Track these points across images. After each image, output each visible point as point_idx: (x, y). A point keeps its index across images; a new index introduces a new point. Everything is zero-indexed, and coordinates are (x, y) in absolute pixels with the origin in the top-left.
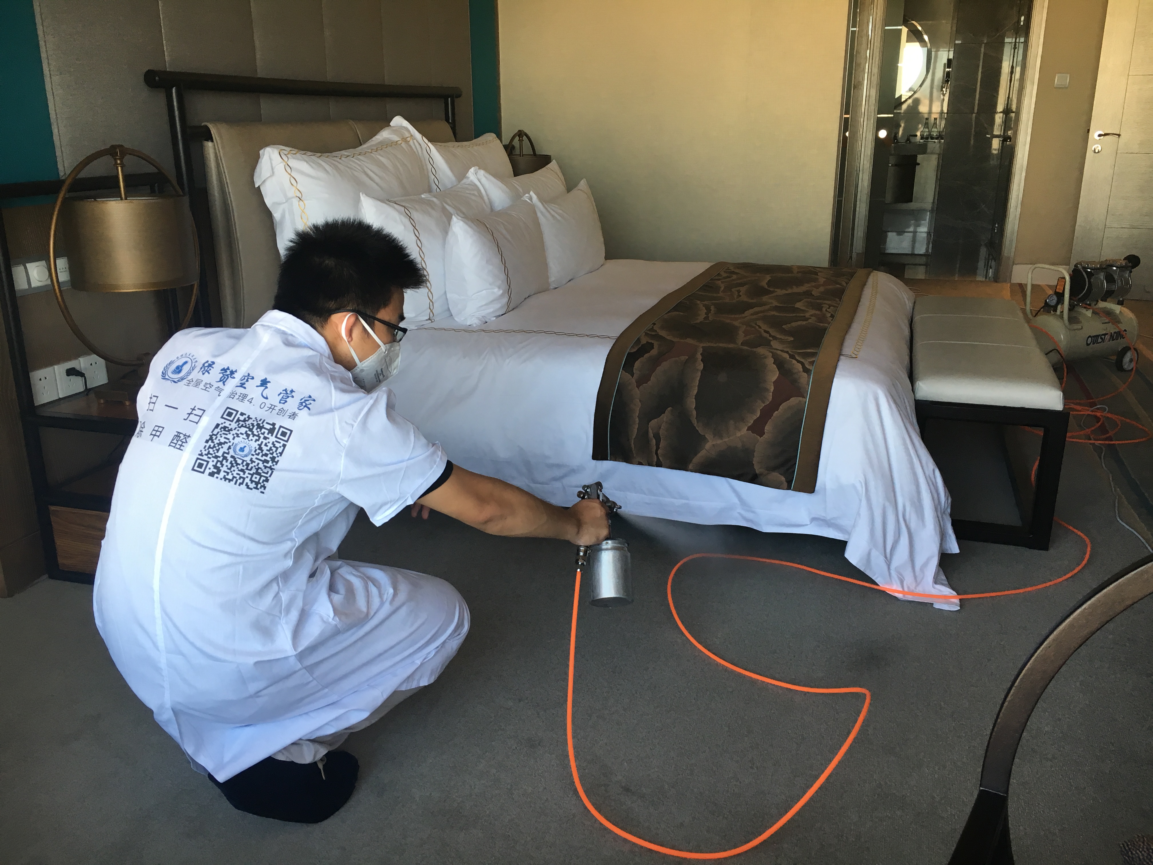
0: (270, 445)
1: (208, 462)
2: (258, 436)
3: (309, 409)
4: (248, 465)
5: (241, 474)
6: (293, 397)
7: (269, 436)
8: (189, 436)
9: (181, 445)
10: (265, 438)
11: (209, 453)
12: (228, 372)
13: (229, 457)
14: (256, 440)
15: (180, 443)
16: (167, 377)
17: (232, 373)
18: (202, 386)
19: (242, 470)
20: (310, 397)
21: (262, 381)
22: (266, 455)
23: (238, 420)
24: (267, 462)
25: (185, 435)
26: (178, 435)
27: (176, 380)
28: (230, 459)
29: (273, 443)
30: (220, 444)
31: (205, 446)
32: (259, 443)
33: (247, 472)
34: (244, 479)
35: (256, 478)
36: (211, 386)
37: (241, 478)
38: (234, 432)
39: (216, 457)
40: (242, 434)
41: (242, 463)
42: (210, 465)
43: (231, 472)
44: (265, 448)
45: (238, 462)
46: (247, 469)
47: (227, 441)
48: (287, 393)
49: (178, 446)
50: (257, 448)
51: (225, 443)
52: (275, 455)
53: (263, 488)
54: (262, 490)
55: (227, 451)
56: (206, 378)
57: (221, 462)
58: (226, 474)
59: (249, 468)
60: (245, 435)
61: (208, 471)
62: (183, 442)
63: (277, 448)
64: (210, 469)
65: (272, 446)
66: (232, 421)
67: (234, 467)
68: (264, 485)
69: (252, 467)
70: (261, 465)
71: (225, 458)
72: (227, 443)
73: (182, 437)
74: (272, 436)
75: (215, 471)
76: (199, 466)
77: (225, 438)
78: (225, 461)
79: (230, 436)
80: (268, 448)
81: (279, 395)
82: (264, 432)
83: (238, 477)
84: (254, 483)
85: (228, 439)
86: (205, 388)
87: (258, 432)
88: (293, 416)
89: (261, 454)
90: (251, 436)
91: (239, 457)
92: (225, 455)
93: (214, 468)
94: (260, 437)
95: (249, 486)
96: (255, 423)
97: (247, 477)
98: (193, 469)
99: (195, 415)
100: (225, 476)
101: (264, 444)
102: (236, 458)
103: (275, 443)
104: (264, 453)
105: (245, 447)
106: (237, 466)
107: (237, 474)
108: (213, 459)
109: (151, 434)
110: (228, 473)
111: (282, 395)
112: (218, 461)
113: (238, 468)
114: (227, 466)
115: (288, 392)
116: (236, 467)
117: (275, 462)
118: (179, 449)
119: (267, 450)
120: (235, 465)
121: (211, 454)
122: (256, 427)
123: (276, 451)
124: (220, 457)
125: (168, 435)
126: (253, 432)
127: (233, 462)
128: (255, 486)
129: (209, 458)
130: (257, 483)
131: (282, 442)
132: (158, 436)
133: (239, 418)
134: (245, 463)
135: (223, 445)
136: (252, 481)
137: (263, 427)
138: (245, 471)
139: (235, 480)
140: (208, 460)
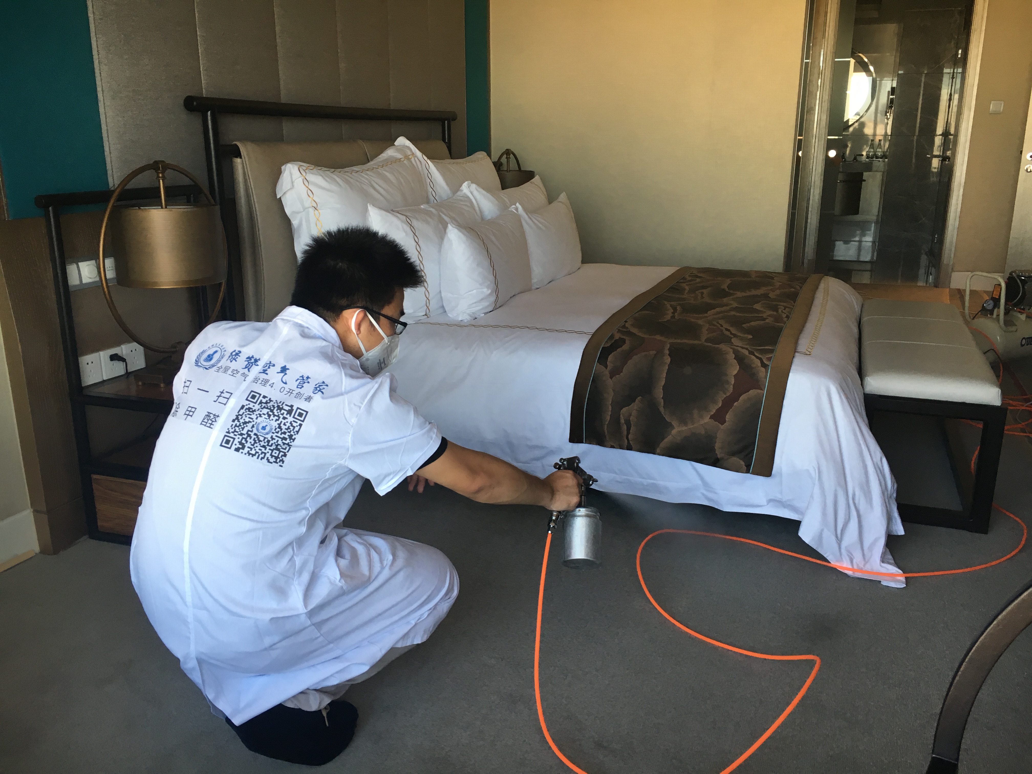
0: (288, 424)
1: (234, 439)
2: (278, 416)
3: (323, 393)
4: (268, 441)
5: (263, 449)
6: (308, 382)
7: (288, 416)
8: (218, 416)
9: (211, 424)
10: (284, 418)
11: (235, 431)
12: (253, 361)
13: (252, 434)
14: (276, 420)
15: (210, 422)
16: (199, 364)
17: (256, 361)
18: (229, 372)
19: (264, 446)
20: (323, 382)
21: (282, 368)
22: (285, 433)
23: (261, 403)
24: (286, 439)
25: (214, 415)
26: (208, 415)
27: (207, 367)
28: (253, 437)
29: (291, 423)
30: (245, 423)
31: (232, 425)
32: (279, 422)
33: (268, 448)
34: (265, 454)
35: (276, 453)
36: (238, 372)
37: (262, 453)
38: (257, 413)
39: (242, 434)
40: (264, 414)
41: (264, 440)
42: (236, 441)
43: (254, 448)
44: (284, 427)
45: (260, 439)
46: (268, 445)
47: (251, 420)
48: (303, 380)
49: (208, 425)
50: (277, 427)
51: (250, 422)
52: (292, 433)
53: (281, 462)
54: (281, 463)
55: (251, 430)
56: (234, 365)
57: (246, 439)
58: (249, 449)
59: (270, 444)
60: (267, 415)
61: (234, 447)
62: (213, 421)
63: (294, 427)
64: (236, 445)
65: (290, 425)
66: (255, 403)
67: (257, 443)
68: (283, 459)
69: (272, 444)
70: (280, 442)
71: (249, 436)
72: (251, 422)
73: (212, 416)
74: (290, 416)
75: (241, 446)
76: (226, 443)
77: (249, 418)
78: (249, 438)
79: (254, 416)
80: (287, 427)
81: (296, 381)
82: (284, 413)
83: (260, 452)
84: (274, 458)
85: (252, 419)
86: (232, 374)
87: (278, 413)
88: (309, 399)
89: (280, 432)
90: (272, 416)
91: (261, 434)
92: (249, 433)
93: (240, 444)
94: (279, 417)
95: (269, 460)
96: (276, 405)
97: (268, 452)
98: (221, 445)
99: (224, 397)
100: (249, 451)
101: (283, 423)
102: (258, 436)
103: (293, 423)
104: (283, 431)
105: (267, 425)
106: (259, 442)
107: (260, 450)
108: (238, 436)
109: (185, 414)
110: (251, 449)
111: (299, 381)
112: (243, 438)
113: (260, 444)
114: (251, 442)
115: (305, 378)
116: (258, 444)
117: (293, 439)
118: (210, 427)
119: (286, 429)
120: (257, 441)
121: (237, 432)
122: (276, 408)
123: (293, 430)
124: (244, 434)
125: (200, 415)
126: (273, 413)
127: (256, 439)
128: (275, 460)
129: (235, 435)
130: (277, 458)
131: (299, 422)
132: (191, 416)
133: (261, 400)
134: (266, 440)
135: (247, 424)
136: (272, 456)
137: (282, 409)
138: (267, 447)
139: (257, 454)
140: (234, 437)
